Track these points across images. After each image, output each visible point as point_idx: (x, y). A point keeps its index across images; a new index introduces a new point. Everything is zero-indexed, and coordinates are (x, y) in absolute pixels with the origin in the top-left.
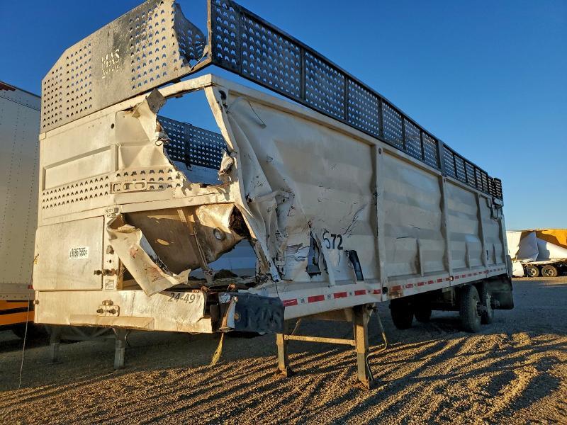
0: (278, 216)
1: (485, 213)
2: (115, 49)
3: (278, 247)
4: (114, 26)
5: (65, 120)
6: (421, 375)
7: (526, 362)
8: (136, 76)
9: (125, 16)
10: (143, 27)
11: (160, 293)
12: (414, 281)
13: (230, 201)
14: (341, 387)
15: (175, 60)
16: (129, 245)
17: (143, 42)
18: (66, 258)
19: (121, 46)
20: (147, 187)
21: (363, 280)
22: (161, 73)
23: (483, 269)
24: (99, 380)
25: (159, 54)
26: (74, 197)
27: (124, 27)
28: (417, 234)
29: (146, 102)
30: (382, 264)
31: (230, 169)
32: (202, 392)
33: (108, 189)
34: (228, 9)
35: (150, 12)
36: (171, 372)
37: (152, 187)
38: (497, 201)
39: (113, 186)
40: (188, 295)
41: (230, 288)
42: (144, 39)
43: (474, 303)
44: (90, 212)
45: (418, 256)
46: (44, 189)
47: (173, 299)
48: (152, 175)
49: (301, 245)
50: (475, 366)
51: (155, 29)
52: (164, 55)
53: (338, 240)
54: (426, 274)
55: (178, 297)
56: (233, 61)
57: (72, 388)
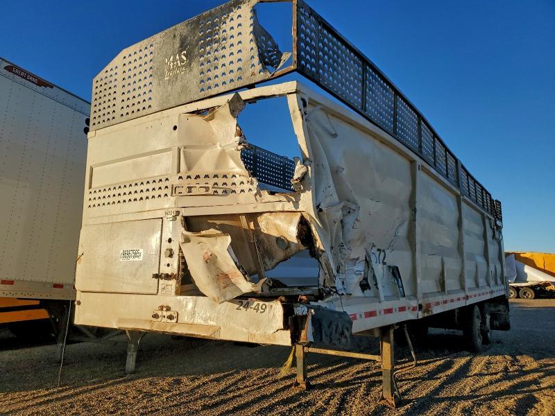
0: (343, 227)
1: (489, 233)
2: (181, 51)
3: (340, 259)
4: (181, 28)
5: (118, 119)
6: (442, 395)
7: (542, 386)
8: (205, 79)
9: (195, 18)
10: (216, 30)
11: (230, 301)
12: (440, 298)
13: (298, 210)
14: (365, 403)
15: (253, 65)
16: (203, 249)
17: (215, 46)
18: (115, 260)
19: (188, 49)
20: (211, 191)
21: (404, 296)
22: (235, 77)
23: (488, 289)
24: (113, 384)
25: (234, 58)
26: (127, 198)
27: (193, 31)
28: (441, 252)
29: (228, 105)
30: (419, 280)
31: (303, 178)
32: (224, 402)
33: (168, 191)
34: (310, 17)
35: (225, 16)
36: (184, 379)
37: (216, 192)
38: (498, 223)
39: (174, 189)
40: (258, 304)
41: (301, 300)
42: (216, 42)
43: (477, 322)
44: (144, 214)
45: (442, 273)
46: (90, 187)
47: (241, 307)
48: (216, 180)
49: (358, 259)
50: (493, 388)
51: (229, 33)
52: (240, 60)
53: (382, 254)
54: (449, 293)
55: (247, 306)
56: (314, 69)
57: (86, 391)
